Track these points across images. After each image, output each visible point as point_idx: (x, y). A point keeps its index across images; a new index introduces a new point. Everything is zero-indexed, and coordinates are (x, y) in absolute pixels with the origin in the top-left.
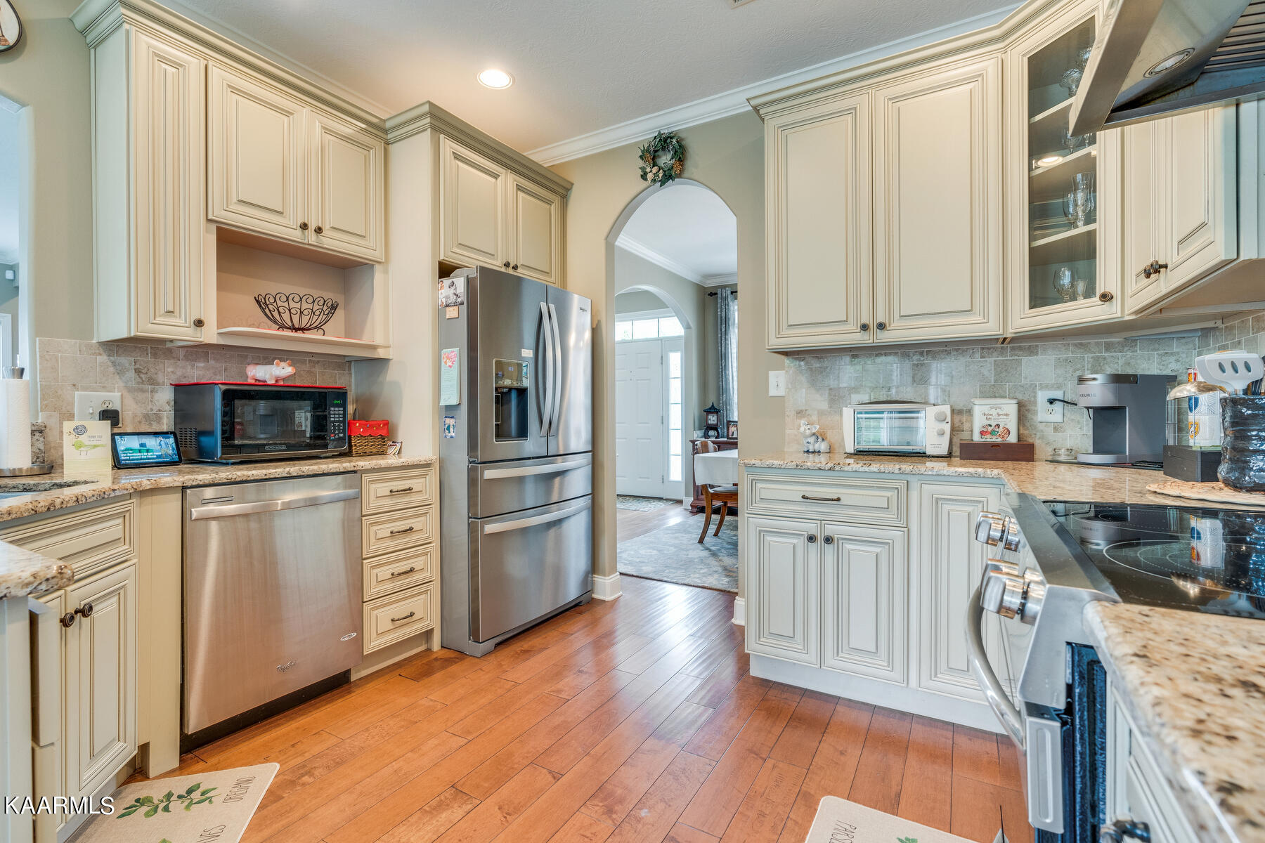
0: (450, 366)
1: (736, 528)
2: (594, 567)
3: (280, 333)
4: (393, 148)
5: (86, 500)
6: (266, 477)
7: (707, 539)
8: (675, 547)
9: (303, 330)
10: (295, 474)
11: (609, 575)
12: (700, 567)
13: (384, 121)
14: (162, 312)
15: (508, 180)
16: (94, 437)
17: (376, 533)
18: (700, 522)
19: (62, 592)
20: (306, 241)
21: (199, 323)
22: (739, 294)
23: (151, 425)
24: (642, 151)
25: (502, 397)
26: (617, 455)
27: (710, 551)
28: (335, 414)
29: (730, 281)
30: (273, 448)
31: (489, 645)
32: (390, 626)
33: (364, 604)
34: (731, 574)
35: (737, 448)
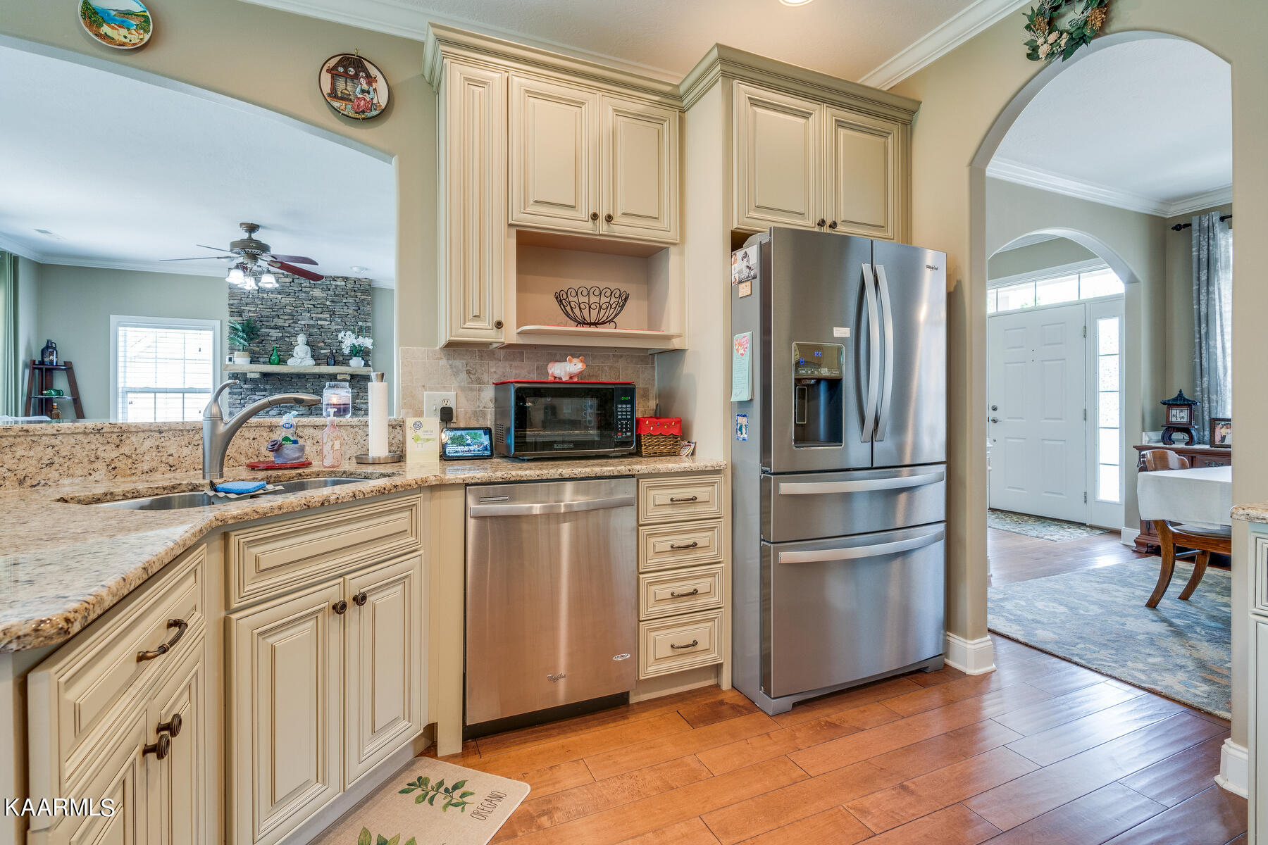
0: (742, 354)
1: (1227, 591)
2: (949, 622)
3: (580, 329)
4: (690, 116)
5: (364, 495)
6: (538, 478)
7: (1164, 603)
8: (1101, 607)
9: (596, 324)
10: (567, 476)
11: (974, 638)
12: (1148, 651)
13: (678, 86)
14: (471, 317)
15: (823, 117)
16: (427, 431)
17: (654, 546)
18: (1152, 569)
19: (342, 579)
20: (597, 232)
21: (499, 325)
22: (1235, 220)
23: (478, 420)
24: (1030, 18)
25: (805, 390)
26: (990, 468)
27: (1171, 624)
28: (622, 412)
29: (1220, 200)
30: (560, 446)
31: (786, 703)
32: (669, 652)
33: (641, 623)
34: (1218, 680)
35: (1229, 464)
